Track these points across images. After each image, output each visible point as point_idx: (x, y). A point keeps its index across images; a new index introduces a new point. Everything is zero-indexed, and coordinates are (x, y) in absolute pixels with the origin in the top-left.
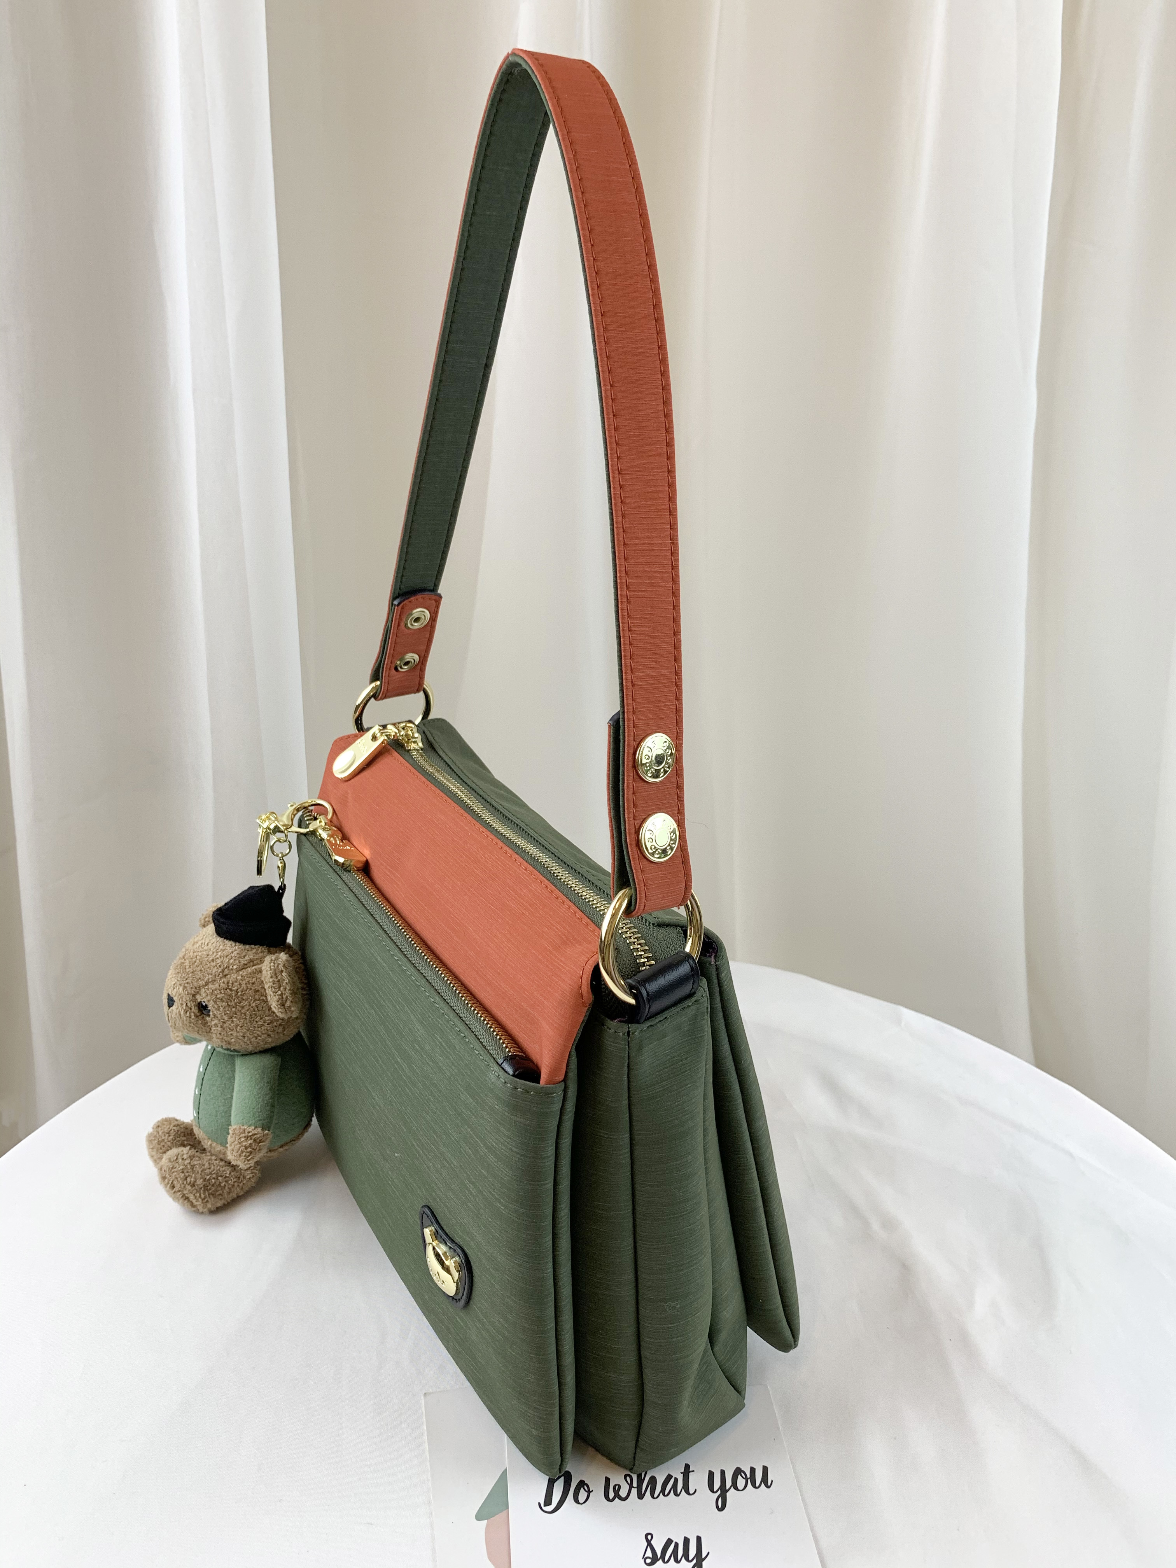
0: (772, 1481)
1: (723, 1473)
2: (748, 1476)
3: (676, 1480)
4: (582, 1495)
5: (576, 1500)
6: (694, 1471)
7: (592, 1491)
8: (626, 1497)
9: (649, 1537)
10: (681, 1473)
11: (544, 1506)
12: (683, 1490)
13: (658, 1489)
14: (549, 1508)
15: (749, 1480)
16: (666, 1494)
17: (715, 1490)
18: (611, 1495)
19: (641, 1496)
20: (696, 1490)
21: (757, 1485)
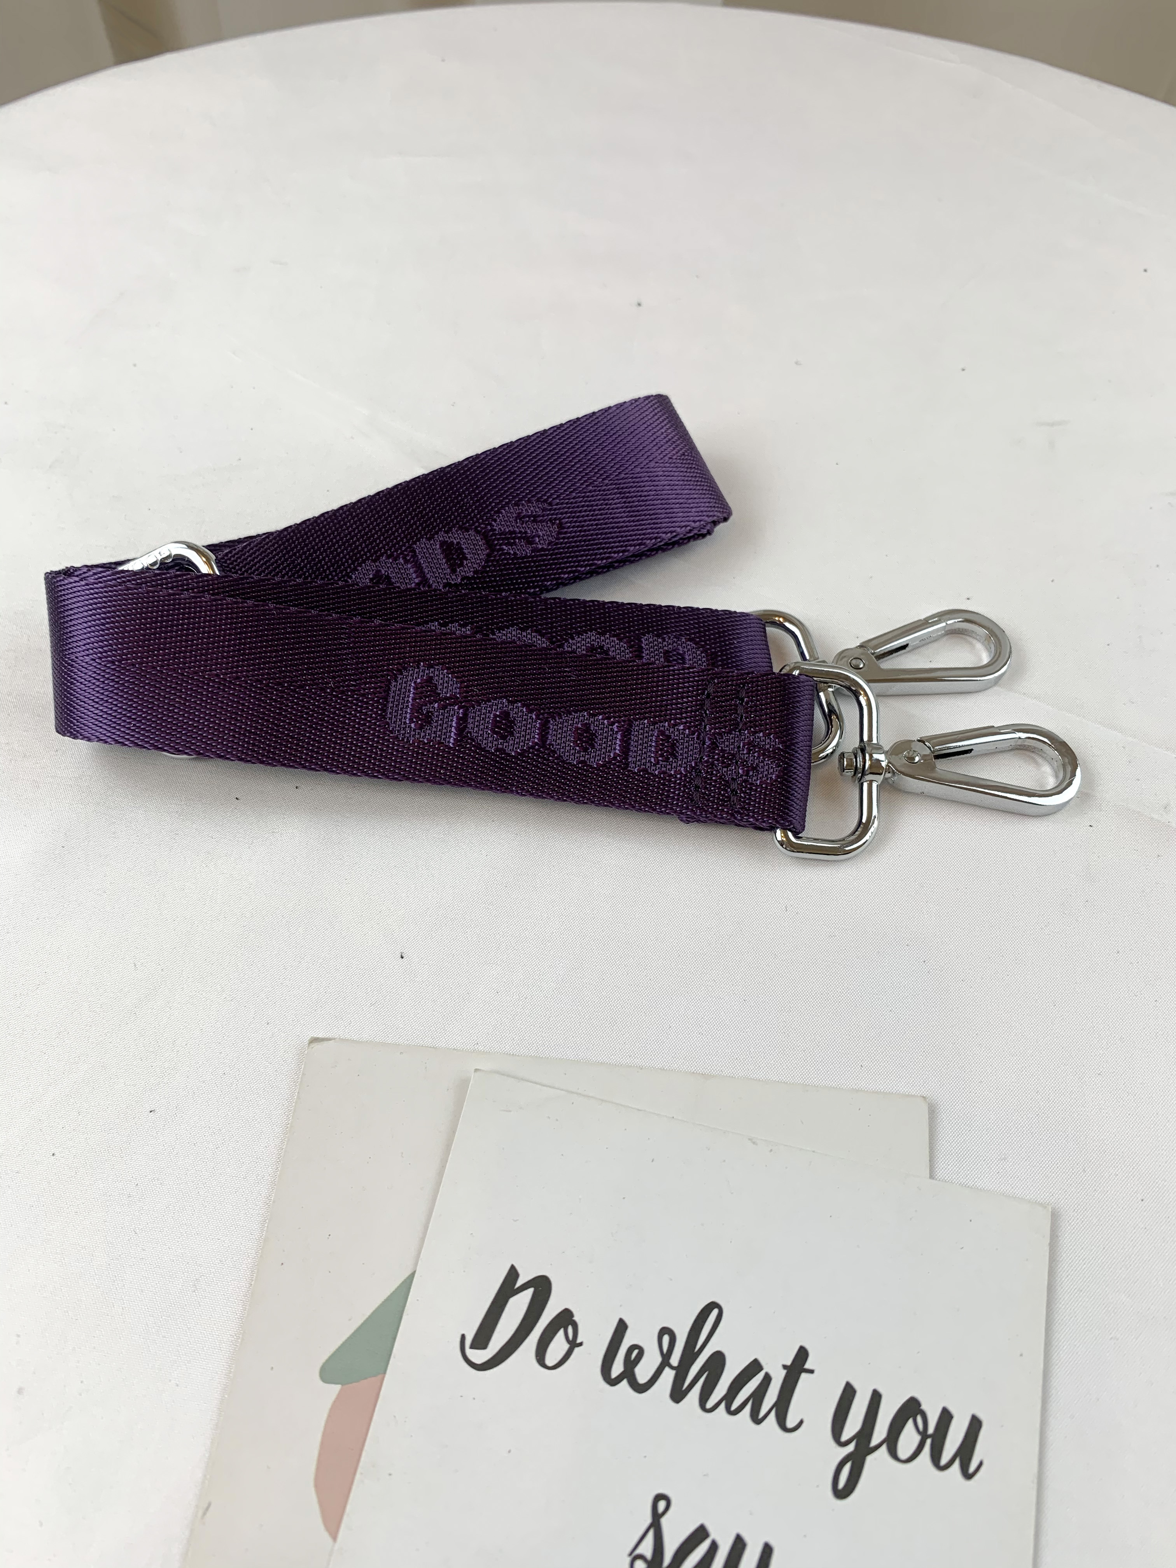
0: (981, 1464)
1: (876, 1398)
2: (931, 1430)
3: (767, 1379)
4: (558, 1346)
5: (540, 1357)
6: (811, 1372)
7: (581, 1344)
8: (645, 1384)
9: (662, 1505)
10: (785, 1367)
11: (473, 1347)
12: (773, 1413)
13: (721, 1389)
14: (480, 1356)
15: (929, 1442)
16: (734, 1406)
17: (845, 1437)
18: (617, 1368)
19: (678, 1394)
20: (801, 1422)
21: (944, 1461)
